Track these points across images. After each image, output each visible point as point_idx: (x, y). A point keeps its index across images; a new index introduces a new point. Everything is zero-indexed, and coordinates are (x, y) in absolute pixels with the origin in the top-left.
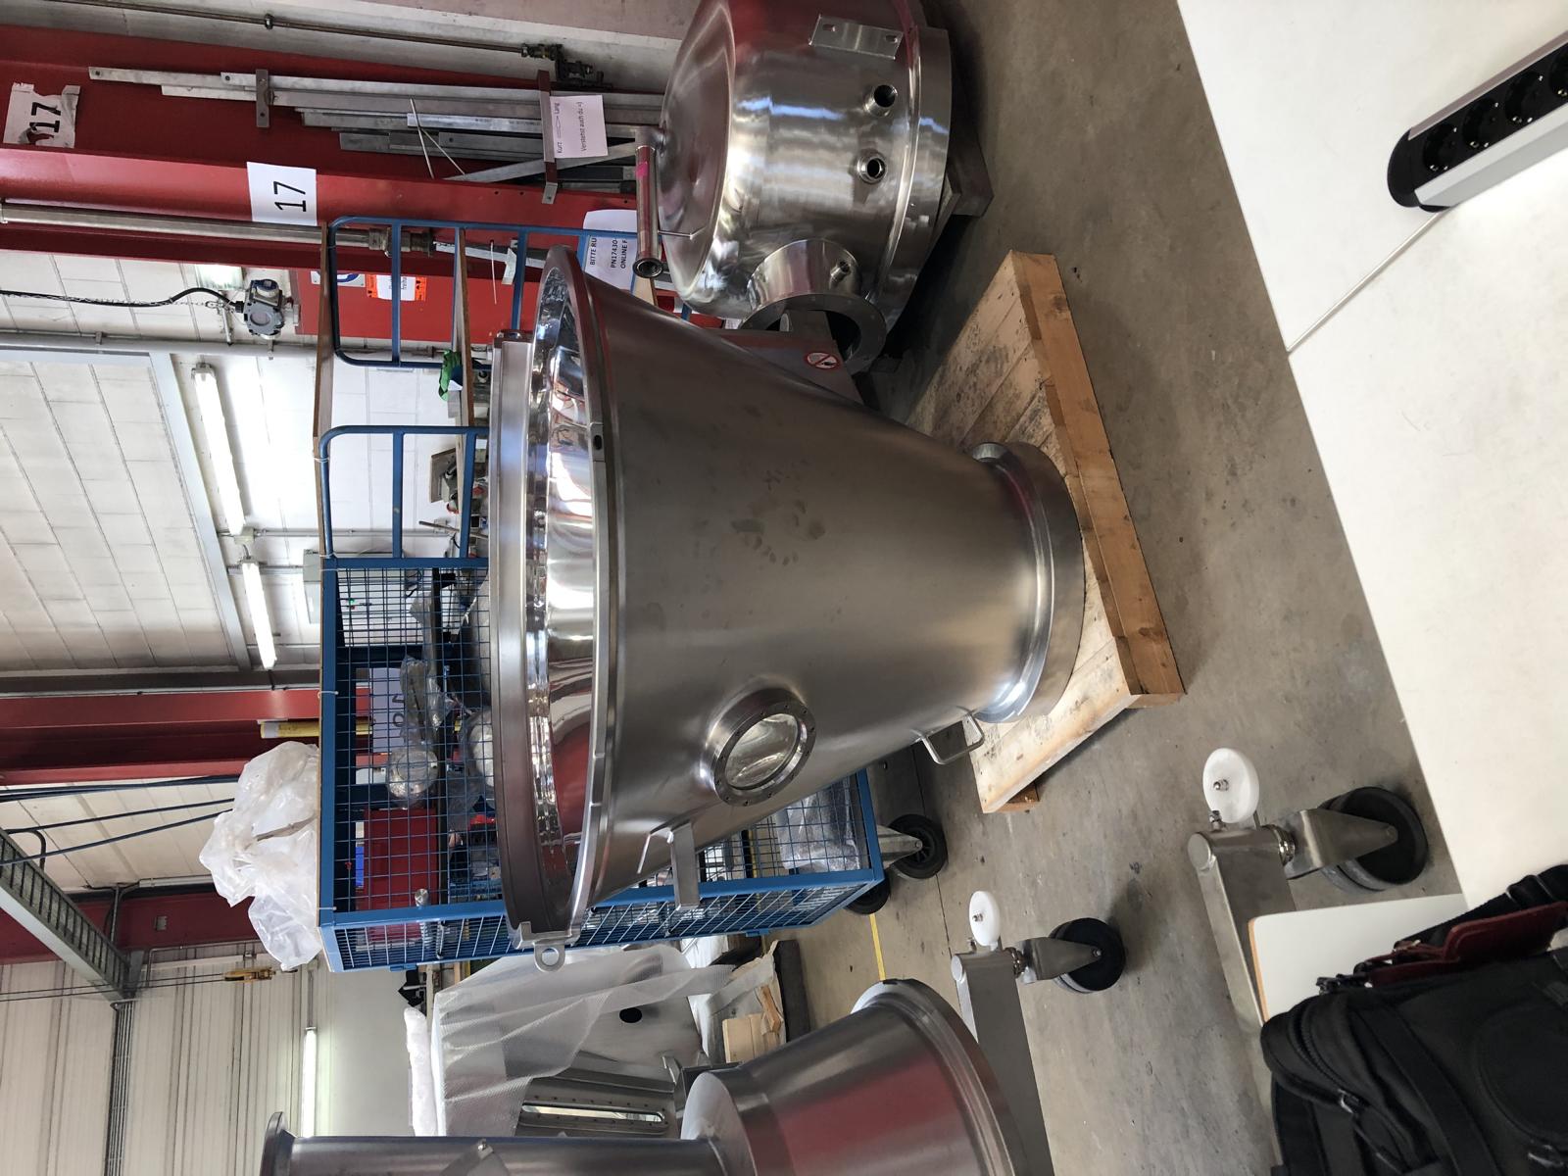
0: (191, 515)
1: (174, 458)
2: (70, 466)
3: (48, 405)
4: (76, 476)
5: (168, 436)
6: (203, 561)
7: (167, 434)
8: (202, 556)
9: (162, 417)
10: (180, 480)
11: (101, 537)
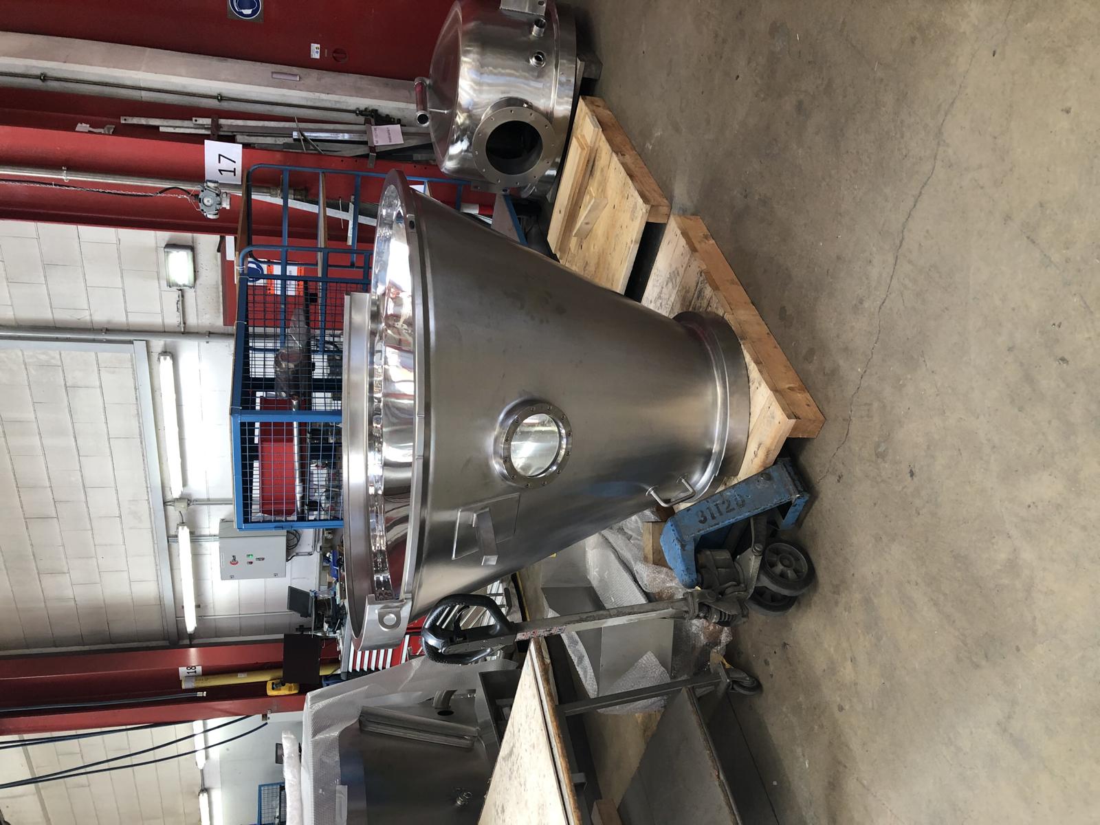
0: (147, 487)
1: (141, 435)
2: (74, 444)
3: (66, 390)
4: (76, 453)
5: (139, 415)
6: (152, 532)
7: (138, 414)
8: (152, 528)
9: (137, 399)
10: (143, 456)
11: (86, 510)
